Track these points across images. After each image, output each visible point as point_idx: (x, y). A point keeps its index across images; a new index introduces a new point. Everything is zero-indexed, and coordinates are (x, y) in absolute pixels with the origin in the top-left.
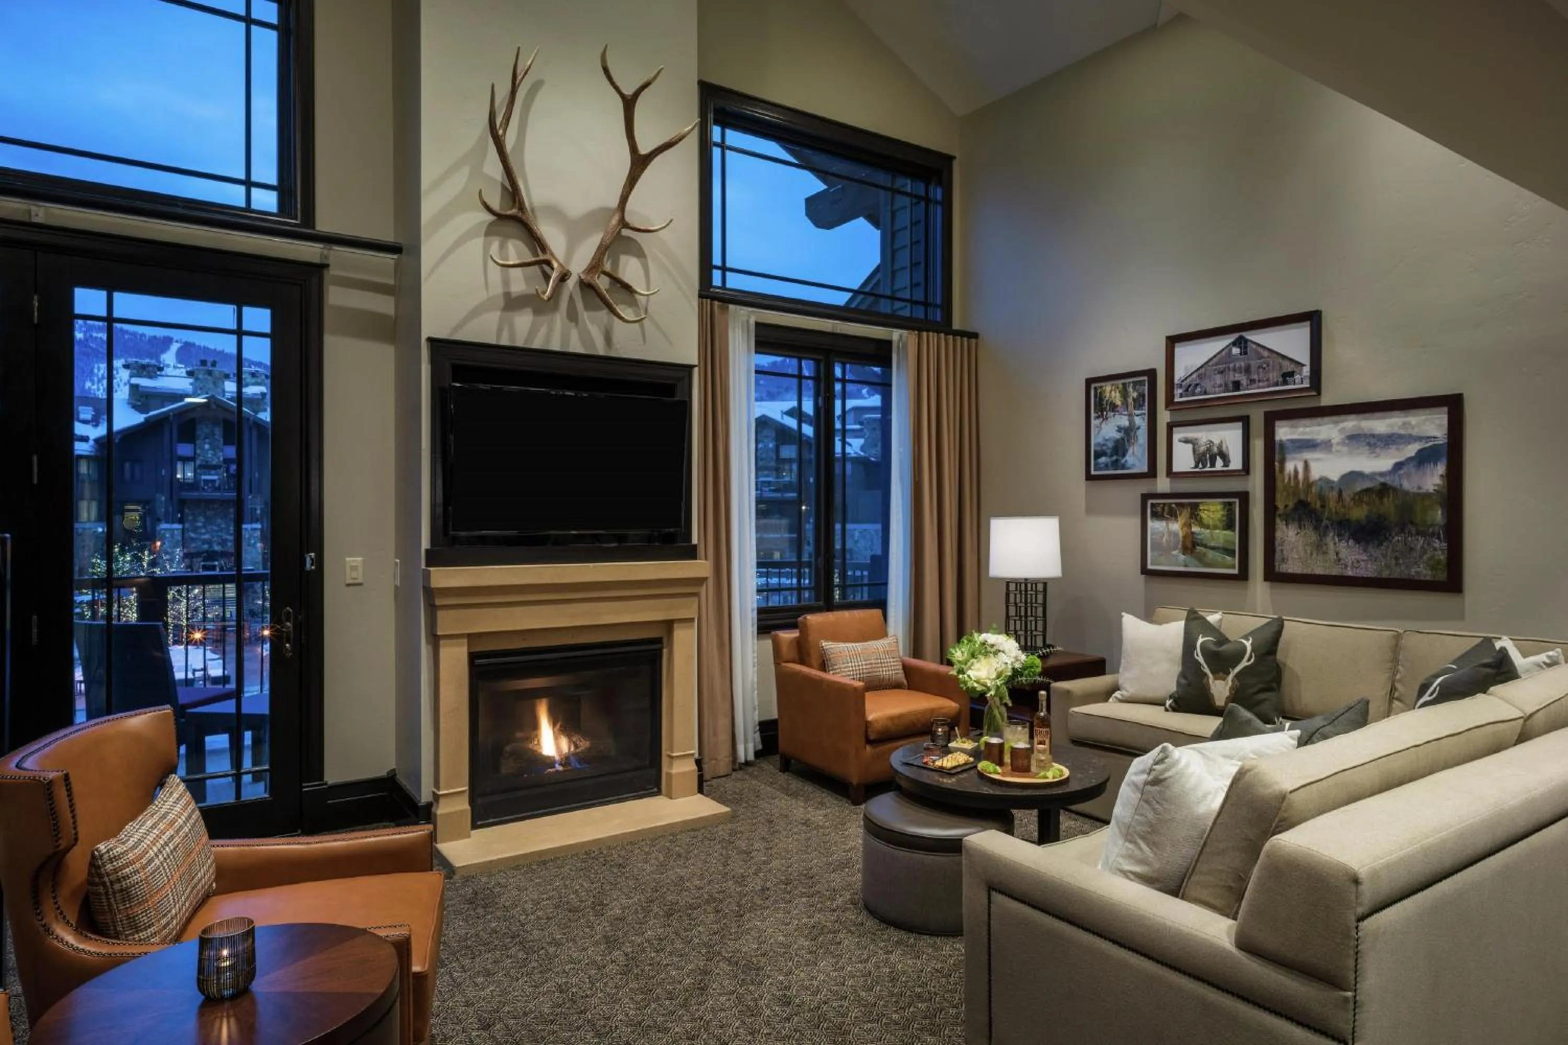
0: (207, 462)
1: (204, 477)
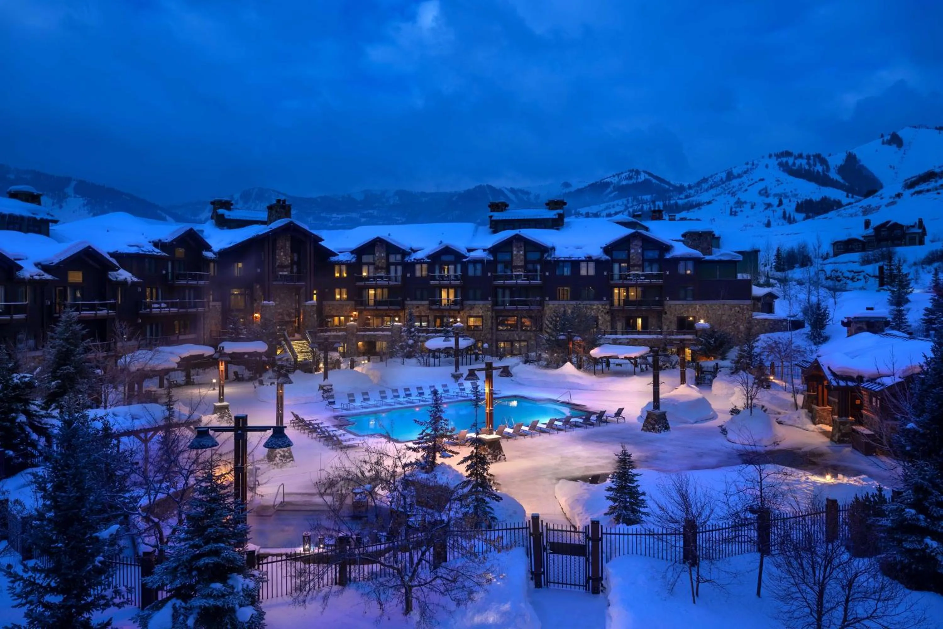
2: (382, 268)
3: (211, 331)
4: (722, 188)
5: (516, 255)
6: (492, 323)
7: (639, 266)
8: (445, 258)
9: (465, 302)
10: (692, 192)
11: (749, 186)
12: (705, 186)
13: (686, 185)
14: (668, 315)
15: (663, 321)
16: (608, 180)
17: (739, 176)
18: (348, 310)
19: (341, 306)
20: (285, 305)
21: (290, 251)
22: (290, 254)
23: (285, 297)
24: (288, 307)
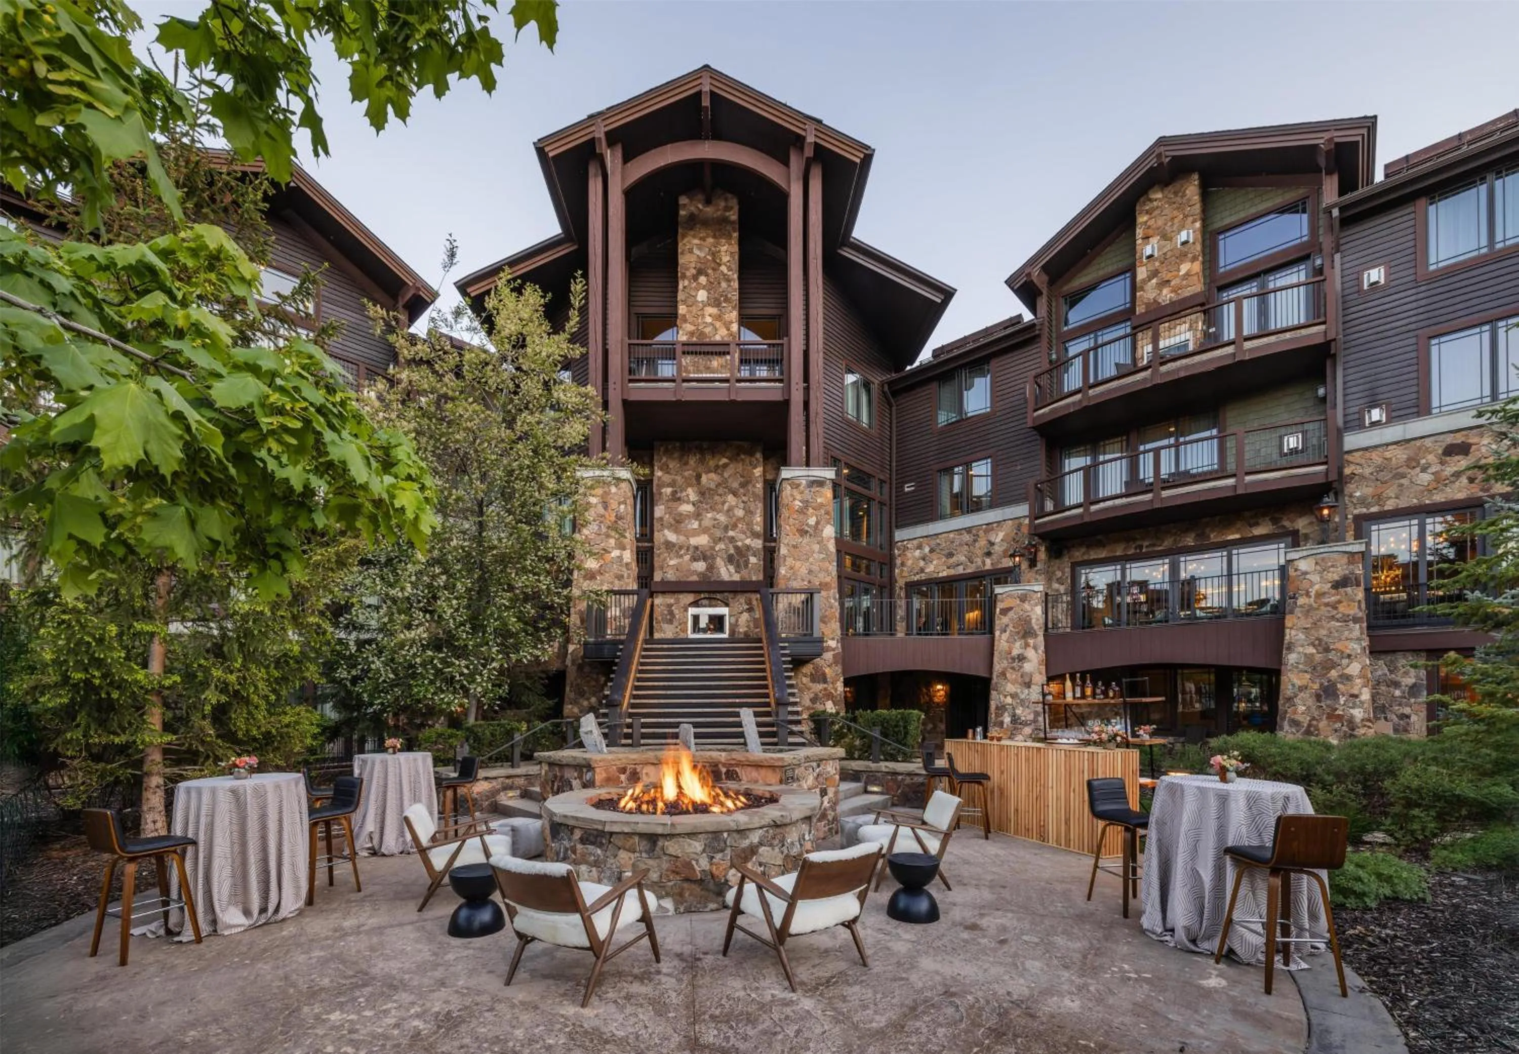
18: (998, 549)
19: (967, 537)
20: (722, 518)
21: (736, 285)
22: (735, 296)
23: (723, 484)
24: (735, 526)
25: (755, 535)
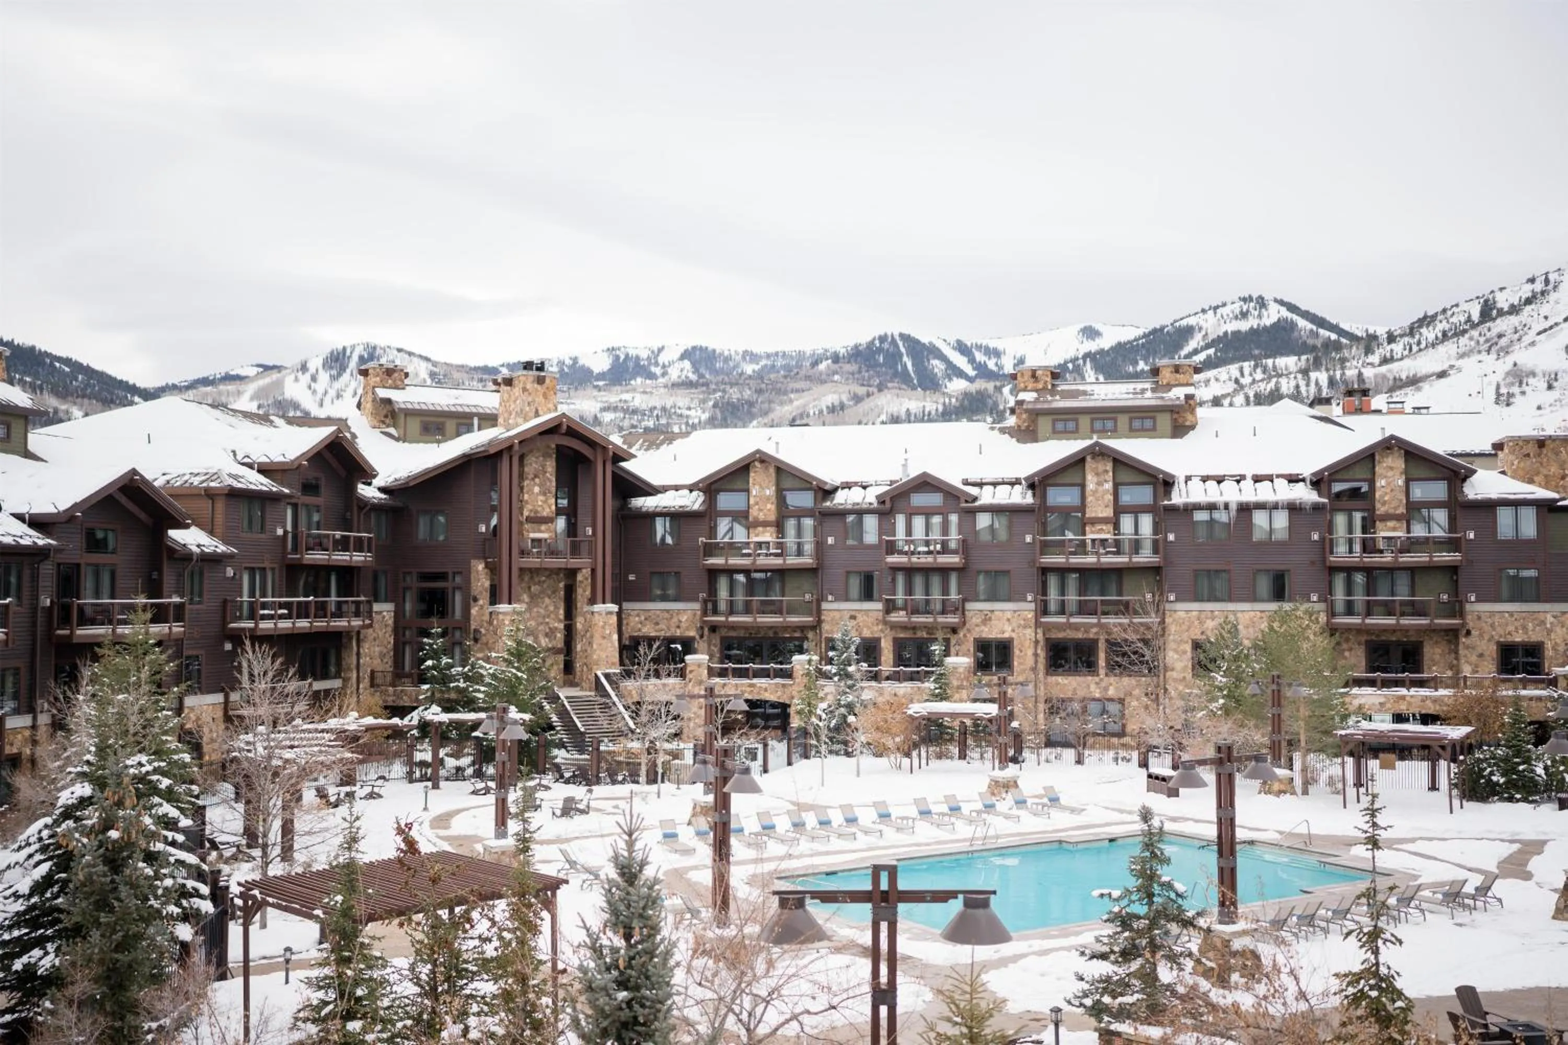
0: (536, 512)
1: (532, 535)
2: (765, 524)
3: (373, 672)
4: (1471, 339)
5: (1095, 492)
6: (1036, 655)
7: (1397, 518)
8: (918, 500)
9: (970, 606)
10: (1398, 348)
11: (1539, 333)
12: (1428, 334)
13: (1381, 331)
14: (1473, 639)
15: (1462, 652)
16: (1192, 321)
17: (1514, 310)
18: (683, 625)
19: (666, 615)
20: (542, 611)
21: (554, 484)
22: (554, 490)
23: (542, 592)
24: (549, 616)
25: (560, 621)
